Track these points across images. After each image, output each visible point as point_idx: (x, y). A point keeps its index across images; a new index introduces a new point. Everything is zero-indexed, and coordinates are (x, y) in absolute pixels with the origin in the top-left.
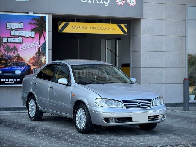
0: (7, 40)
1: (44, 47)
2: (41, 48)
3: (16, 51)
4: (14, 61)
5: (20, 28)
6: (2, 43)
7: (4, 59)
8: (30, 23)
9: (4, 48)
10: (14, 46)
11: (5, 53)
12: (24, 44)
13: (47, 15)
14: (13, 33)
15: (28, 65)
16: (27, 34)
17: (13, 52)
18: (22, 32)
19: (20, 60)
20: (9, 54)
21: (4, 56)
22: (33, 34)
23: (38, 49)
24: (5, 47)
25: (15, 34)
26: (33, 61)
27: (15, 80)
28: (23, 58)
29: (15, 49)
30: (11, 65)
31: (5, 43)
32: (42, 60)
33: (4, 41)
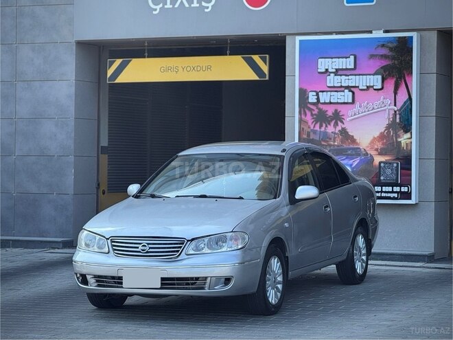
0: (316, 97)
1: (406, 112)
2: (400, 114)
3: (339, 123)
4: (334, 145)
5: (347, 69)
6: (309, 105)
7: (313, 140)
8: (372, 56)
9: (312, 115)
10: (336, 110)
11: (314, 127)
12: (357, 104)
13: (414, 35)
14: (332, 80)
15: (367, 154)
16: (361, 81)
17: (332, 124)
18: (350, 77)
19: (349, 144)
20: (323, 129)
21: (311, 134)
22: (376, 81)
23: (391, 116)
24: (314, 113)
25: (336, 82)
26: (379, 145)
29: (337, 117)
31: (313, 104)
32: (400, 142)
33: (310, 101)
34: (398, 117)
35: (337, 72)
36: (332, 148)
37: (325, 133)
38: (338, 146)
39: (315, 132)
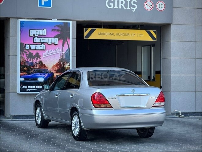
0: (29, 47)
1: (68, 54)
2: (65, 55)
3: (39, 59)
5: (43, 35)
6: (25, 50)
7: (27, 67)
8: (53, 30)
9: (26, 55)
10: (37, 53)
11: (27, 60)
12: (47, 51)
13: (70, 22)
14: (36, 39)
15: (51, 72)
16: (50, 41)
17: (35, 59)
18: (44, 39)
19: (43, 68)
20: (31, 61)
22: (56, 41)
23: (61, 56)
24: (27, 54)
25: (38, 40)
26: (56, 68)
27: (37, 87)
28: (45, 65)
29: (38, 56)
30: (33, 73)
31: (27, 50)
32: (65, 67)
33: (26, 48)
34: (64, 56)
36: (35, 69)
37: (32, 63)
38: (38, 69)
39: (27, 62)
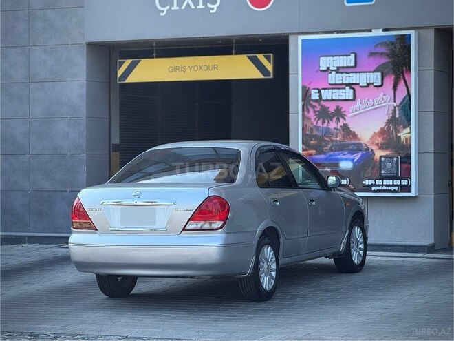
0: (318, 94)
1: (406, 107)
2: (399, 110)
3: (341, 119)
4: (336, 141)
5: (348, 67)
6: (312, 103)
7: (316, 137)
8: (372, 54)
9: (315, 112)
10: (338, 107)
11: (317, 123)
12: (358, 100)
13: (412, 33)
14: (334, 78)
15: (368, 148)
16: (362, 79)
17: (334, 119)
18: (351, 75)
19: (351, 139)
20: (325, 125)
21: (314, 129)
22: (376, 78)
23: (391, 112)
24: (316, 110)
25: (337, 79)
26: (380, 140)
28: (356, 133)
29: (339, 114)
30: (331, 150)
31: (316, 101)
32: (400, 137)
33: (313, 98)
34: (397, 112)
35: (338, 70)
36: (334, 143)
37: (328, 129)
38: (340, 141)
39: (317, 128)
